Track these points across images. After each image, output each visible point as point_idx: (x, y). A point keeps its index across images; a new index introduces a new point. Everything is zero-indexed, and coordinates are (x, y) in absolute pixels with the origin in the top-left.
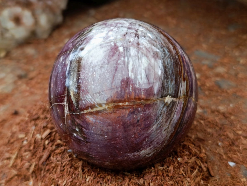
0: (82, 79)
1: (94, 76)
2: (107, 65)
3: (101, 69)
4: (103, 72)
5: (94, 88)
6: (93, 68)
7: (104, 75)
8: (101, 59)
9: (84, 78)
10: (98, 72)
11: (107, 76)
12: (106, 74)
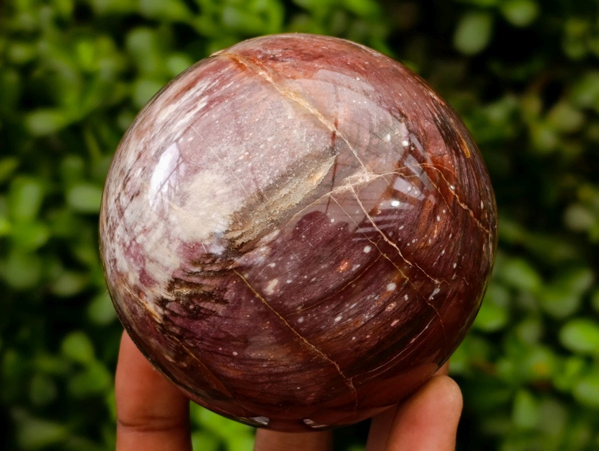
0: (270, 175)
1: (247, 153)
2: (212, 150)
3: (226, 153)
4: (227, 145)
5: (271, 136)
6: (234, 170)
7: (233, 139)
8: (207, 171)
9: (266, 172)
10: (235, 153)
11: (231, 132)
12: (229, 137)
